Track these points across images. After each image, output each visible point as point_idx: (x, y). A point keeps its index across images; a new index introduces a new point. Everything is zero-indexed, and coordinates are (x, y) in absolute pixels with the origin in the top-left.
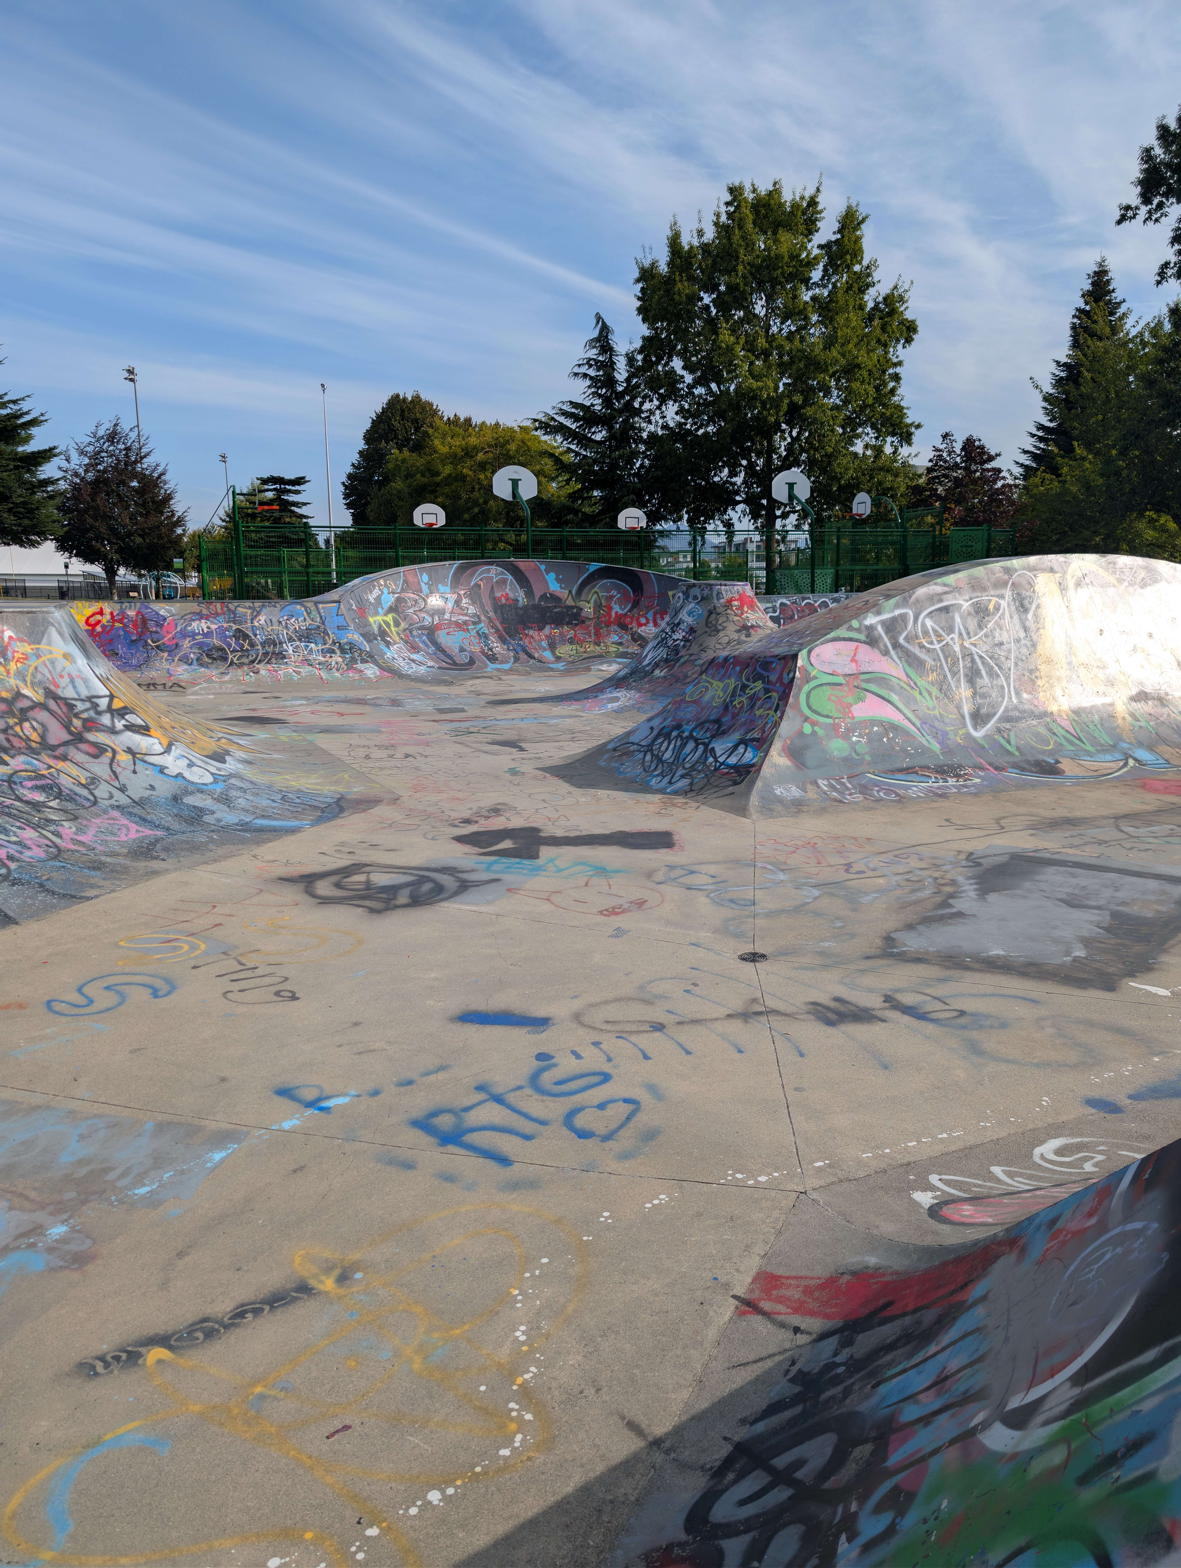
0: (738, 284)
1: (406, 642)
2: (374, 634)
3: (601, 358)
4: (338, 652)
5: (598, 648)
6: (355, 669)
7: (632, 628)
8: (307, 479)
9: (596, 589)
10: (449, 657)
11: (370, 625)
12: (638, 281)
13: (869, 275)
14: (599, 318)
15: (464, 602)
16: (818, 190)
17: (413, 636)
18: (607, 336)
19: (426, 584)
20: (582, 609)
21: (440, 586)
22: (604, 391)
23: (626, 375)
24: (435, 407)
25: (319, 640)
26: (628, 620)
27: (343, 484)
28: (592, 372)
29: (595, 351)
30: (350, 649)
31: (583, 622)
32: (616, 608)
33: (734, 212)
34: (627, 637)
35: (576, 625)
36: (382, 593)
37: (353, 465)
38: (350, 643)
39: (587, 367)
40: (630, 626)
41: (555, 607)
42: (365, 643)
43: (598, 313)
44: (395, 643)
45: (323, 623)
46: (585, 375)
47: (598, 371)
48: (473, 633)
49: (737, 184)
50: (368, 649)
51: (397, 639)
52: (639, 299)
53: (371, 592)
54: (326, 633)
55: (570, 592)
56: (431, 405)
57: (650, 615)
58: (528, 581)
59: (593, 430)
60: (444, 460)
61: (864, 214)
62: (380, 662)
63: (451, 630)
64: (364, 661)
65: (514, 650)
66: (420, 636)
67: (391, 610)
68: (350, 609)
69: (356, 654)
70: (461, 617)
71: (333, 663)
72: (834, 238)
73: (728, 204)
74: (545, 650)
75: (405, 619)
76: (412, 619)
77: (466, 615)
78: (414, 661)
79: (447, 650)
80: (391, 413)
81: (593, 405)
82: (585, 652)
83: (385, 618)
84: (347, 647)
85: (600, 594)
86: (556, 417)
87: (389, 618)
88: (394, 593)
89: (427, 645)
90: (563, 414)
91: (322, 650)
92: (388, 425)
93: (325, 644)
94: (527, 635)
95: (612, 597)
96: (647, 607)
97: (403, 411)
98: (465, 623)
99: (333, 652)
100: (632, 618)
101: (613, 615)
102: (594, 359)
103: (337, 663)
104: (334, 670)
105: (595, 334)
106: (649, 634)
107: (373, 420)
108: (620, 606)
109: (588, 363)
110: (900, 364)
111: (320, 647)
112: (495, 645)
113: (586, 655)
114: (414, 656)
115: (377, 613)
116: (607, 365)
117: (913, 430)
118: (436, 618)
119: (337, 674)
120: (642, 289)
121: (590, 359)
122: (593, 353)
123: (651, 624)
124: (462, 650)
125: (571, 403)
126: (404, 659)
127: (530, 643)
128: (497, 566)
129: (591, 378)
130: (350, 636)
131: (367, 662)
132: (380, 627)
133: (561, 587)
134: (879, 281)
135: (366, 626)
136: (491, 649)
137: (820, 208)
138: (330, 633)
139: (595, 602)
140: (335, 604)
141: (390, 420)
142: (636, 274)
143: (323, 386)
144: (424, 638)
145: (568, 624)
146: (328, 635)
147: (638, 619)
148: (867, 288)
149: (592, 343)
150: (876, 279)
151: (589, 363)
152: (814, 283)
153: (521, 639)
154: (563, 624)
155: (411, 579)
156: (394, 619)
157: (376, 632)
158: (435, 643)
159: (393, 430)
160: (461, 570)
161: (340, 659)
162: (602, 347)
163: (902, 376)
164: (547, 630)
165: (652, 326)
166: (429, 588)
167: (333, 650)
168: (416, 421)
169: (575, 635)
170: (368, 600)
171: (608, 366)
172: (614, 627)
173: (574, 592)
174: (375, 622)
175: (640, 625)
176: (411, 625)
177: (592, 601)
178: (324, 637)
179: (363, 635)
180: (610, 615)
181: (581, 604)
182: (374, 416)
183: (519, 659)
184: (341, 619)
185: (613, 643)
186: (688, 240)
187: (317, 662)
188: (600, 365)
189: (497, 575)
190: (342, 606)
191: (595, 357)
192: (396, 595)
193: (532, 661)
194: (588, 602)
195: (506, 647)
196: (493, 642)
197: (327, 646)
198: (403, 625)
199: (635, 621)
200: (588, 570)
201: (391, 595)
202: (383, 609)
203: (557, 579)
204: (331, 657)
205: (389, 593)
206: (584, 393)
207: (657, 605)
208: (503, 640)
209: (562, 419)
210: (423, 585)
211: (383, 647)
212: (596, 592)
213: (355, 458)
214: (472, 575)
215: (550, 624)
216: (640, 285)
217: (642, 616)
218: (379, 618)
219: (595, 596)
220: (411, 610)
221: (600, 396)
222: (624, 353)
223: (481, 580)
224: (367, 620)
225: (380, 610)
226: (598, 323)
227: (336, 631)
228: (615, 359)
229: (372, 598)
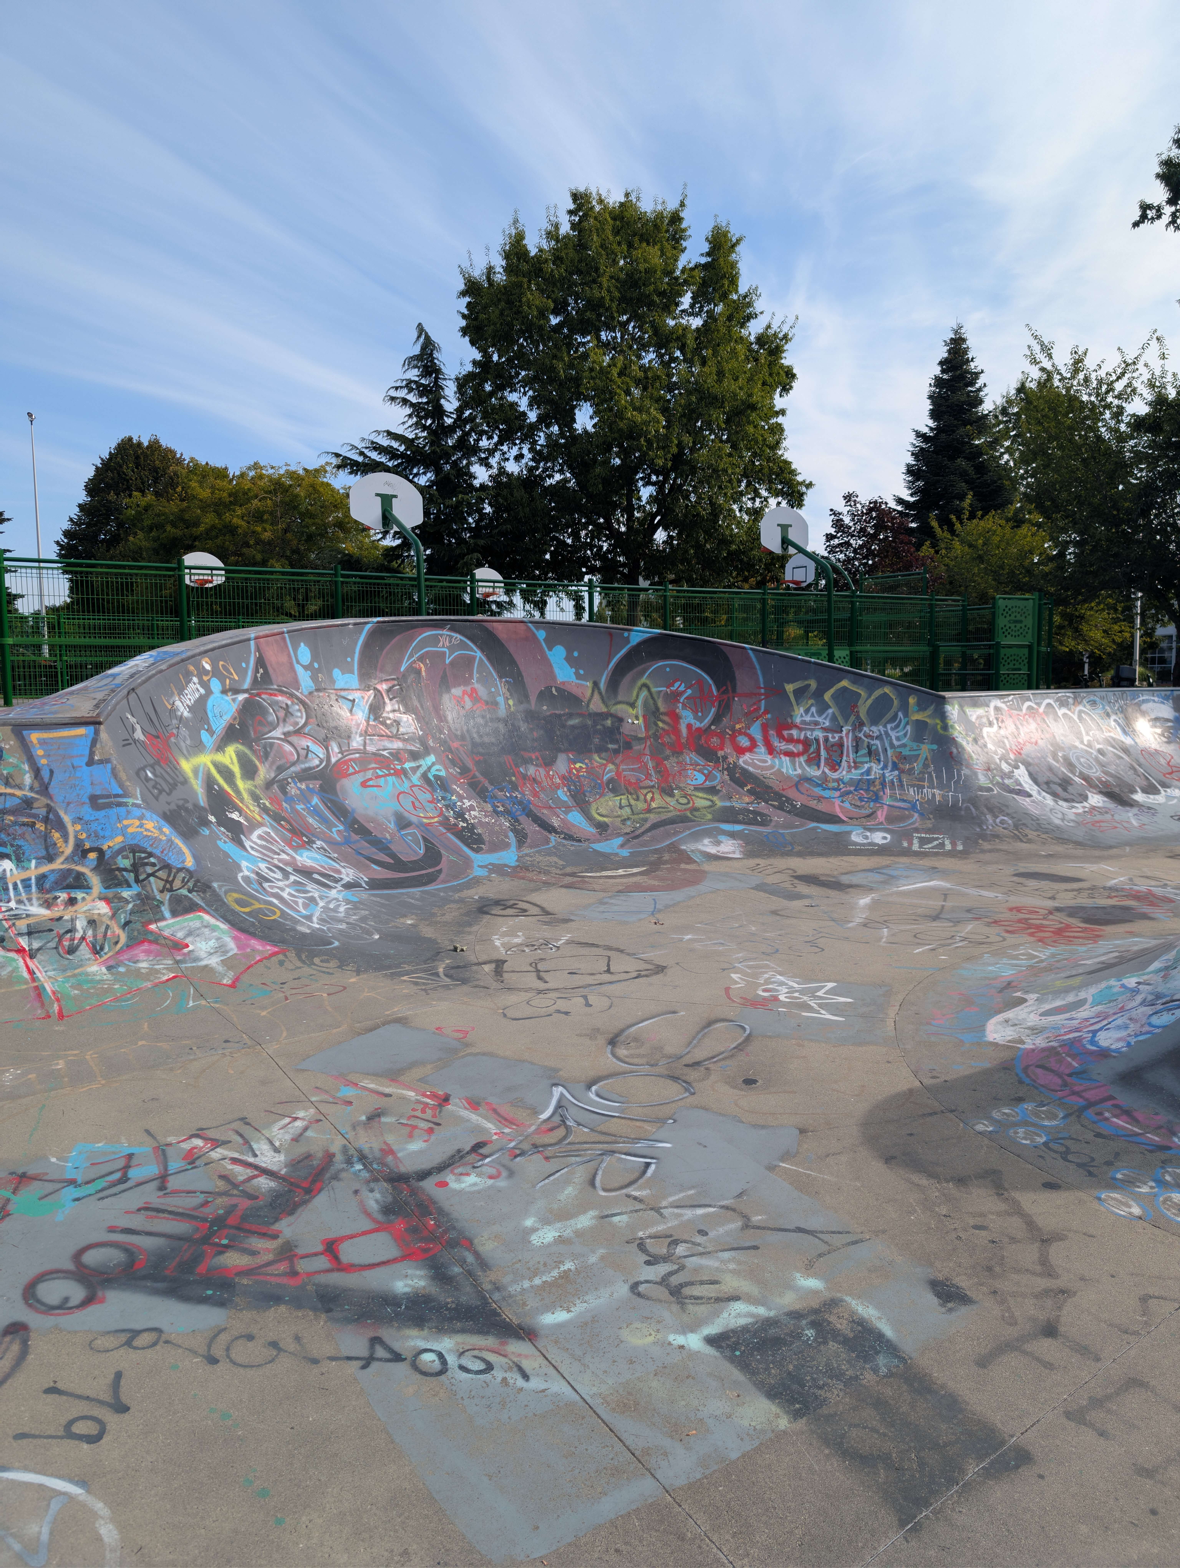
0: (603, 298)
1: (277, 818)
2: (196, 806)
3: (423, 381)
4: (95, 881)
5: (672, 802)
6: (156, 939)
7: (725, 758)
8: (6, 516)
9: (644, 680)
10: (378, 843)
11: (185, 782)
12: (463, 294)
13: (750, 305)
14: (421, 329)
15: (389, 708)
16: (682, 205)
17: (290, 800)
18: (431, 354)
19: (306, 668)
20: (621, 720)
21: (337, 673)
22: (429, 422)
23: (456, 404)
24: (178, 456)
25: (31, 846)
26: (715, 741)
27: (58, 543)
28: (413, 398)
29: (416, 372)
30: (135, 868)
31: (628, 746)
32: (687, 718)
33: (580, 221)
34: (720, 777)
35: (616, 752)
36: (209, 692)
37: (71, 520)
38: (134, 849)
39: (406, 391)
40: (720, 753)
41: (571, 716)
42: (179, 842)
43: (420, 324)
44: (254, 825)
45: (44, 789)
46: (405, 401)
47: (421, 397)
48: (416, 779)
49: (582, 189)
50: (190, 863)
51: (254, 811)
52: (464, 316)
53: (181, 691)
54: (53, 821)
55: (596, 684)
56: (173, 452)
57: (756, 731)
58: (513, 662)
59: (415, 471)
60: (205, 506)
61: (737, 236)
62: (230, 899)
63: (369, 774)
64: (182, 907)
65: (507, 812)
66: (304, 797)
67: (232, 734)
68: (129, 742)
69: (155, 884)
70: (388, 744)
71: (80, 924)
72: (704, 260)
73: (571, 212)
74: (568, 809)
75: (266, 755)
76: (281, 753)
77: (397, 737)
78: (307, 873)
79: (370, 826)
80: (122, 458)
81: (417, 438)
82: (649, 810)
83: (220, 758)
84: (124, 863)
85: (654, 690)
86: (366, 451)
87: (229, 756)
88: (237, 691)
89: (324, 820)
90: (375, 449)
91: (41, 879)
92: (119, 474)
93: (50, 859)
94: (525, 777)
95: (677, 695)
96: (747, 715)
97: (137, 457)
98: (396, 755)
99: (78, 882)
100: (721, 736)
101: (684, 731)
102: (415, 382)
103: (92, 923)
104: (84, 951)
105: (417, 350)
106: (762, 768)
107: (97, 468)
108: (695, 712)
109: (407, 386)
110: (783, 412)
111: (34, 869)
112: (467, 803)
113: (653, 818)
114: (306, 858)
115: (198, 747)
116: (431, 390)
117: (804, 489)
118: (334, 748)
119: (96, 969)
120: (469, 305)
121: (410, 382)
122: (413, 374)
123: (762, 749)
124: (403, 823)
125: (389, 433)
126: (286, 875)
127: (536, 794)
128: (452, 629)
129: (412, 405)
130: (132, 825)
131: (192, 908)
132: (210, 783)
133: (578, 676)
134: (762, 313)
135: (173, 786)
136: (460, 815)
137: (683, 226)
138: (67, 819)
139: (645, 704)
140: (81, 731)
141: (121, 467)
142: (462, 287)
143: (30, 415)
144: (315, 800)
145: (600, 750)
146: (61, 826)
147: (733, 738)
148: (749, 320)
149: (412, 362)
150: (758, 311)
151: (409, 385)
152: (683, 311)
153: (515, 788)
154: (590, 751)
155: (272, 656)
156: (240, 756)
157: (202, 799)
158: (341, 811)
159: (125, 479)
160: (378, 636)
161: (103, 908)
162: (425, 367)
163: (785, 426)
164: (562, 765)
165: (483, 350)
166: (314, 678)
167: (79, 876)
168: (155, 470)
169: (618, 774)
170: (173, 711)
171: (433, 392)
172: (690, 757)
173: (602, 685)
174: (196, 771)
175: (741, 751)
176: (280, 769)
177: (640, 702)
178: (46, 837)
179: (171, 818)
180: (676, 731)
181: (620, 709)
182: (98, 463)
183: (525, 836)
184: (101, 774)
185: (697, 789)
186: (534, 243)
187: (22, 925)
188: (423, 391)
189: (452, 649)
190: (104, 735)
191: (417, 379)
192: (241, 697)
193: (553, 837)
194: (633, 705)
195: (489, 807)
196: (461, 798)
197: (58, 864)
198: (264, 772)
199: (728, 743)
200: (627, 640)
201: (229, 698)
202: (211, 732)
203: (569, 659)
204: (72, 901)
205: (224, 692)
206: (404, 423)
207: (766, 712)
208: (482, 794)
209: (374, 455)
210: (299, 670)
211: (227, 846)
212: (645, 685)
213: (74, 512)
214: (402, 648)
215: (566, 751)
216: (467, 299)
217: (740, 732)
218: (205, 760)
219: (644, 693)
220: (278, 733)
221: (424, 428)
222: (453, 377)
223: (421, 659)
224: (176, 769)
225: (204, 736)
226: (419, 337)
227: (87, 812)
228: (441, 382)
229: (183, 706)
